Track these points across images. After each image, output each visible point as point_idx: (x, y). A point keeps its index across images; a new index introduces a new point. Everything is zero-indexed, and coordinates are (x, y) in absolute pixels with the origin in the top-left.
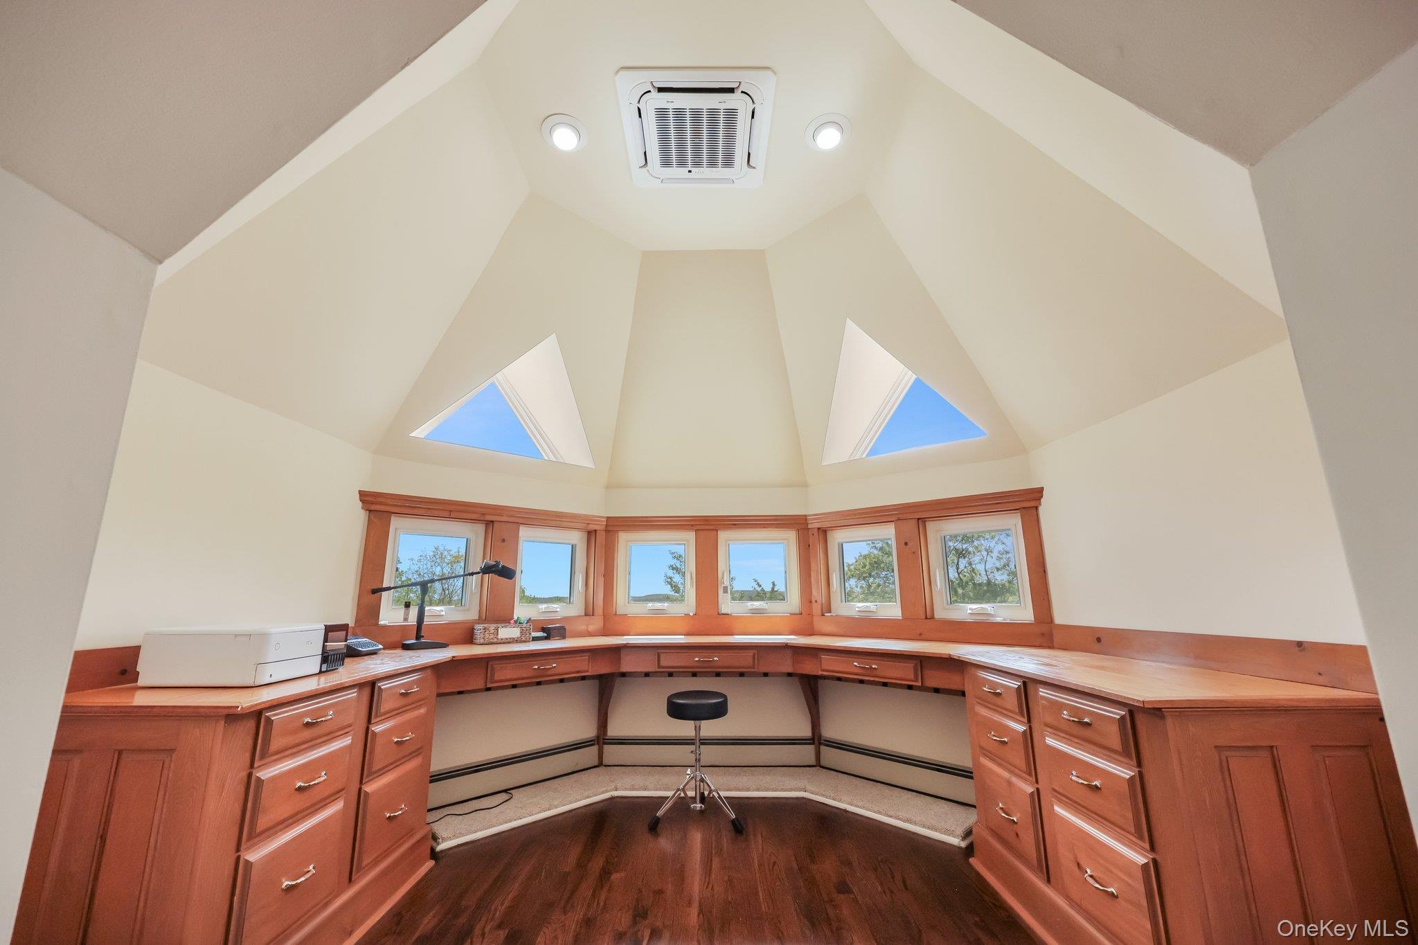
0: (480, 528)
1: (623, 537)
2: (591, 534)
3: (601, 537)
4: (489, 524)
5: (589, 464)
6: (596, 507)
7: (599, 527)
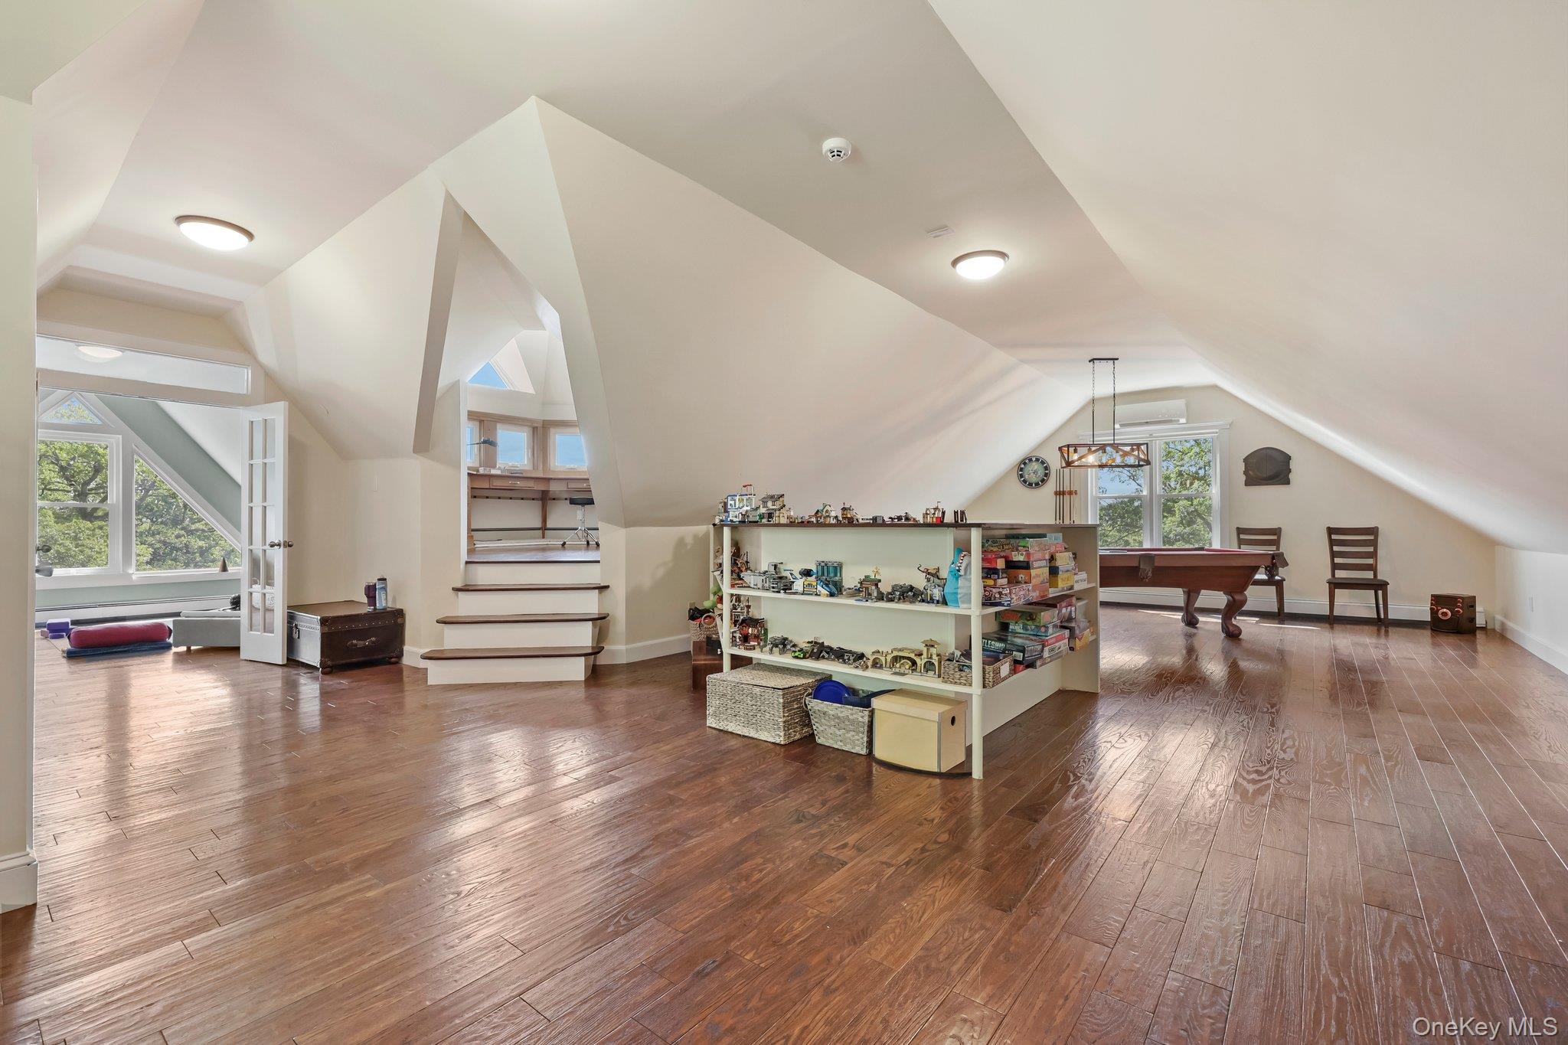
0: (477, 423)
1: (552, 431)
2: (535, 429)
3: (540, 431)
4: (481, 422)
5: (532, 391)
6: (536, 414)
7: (539, 425)
